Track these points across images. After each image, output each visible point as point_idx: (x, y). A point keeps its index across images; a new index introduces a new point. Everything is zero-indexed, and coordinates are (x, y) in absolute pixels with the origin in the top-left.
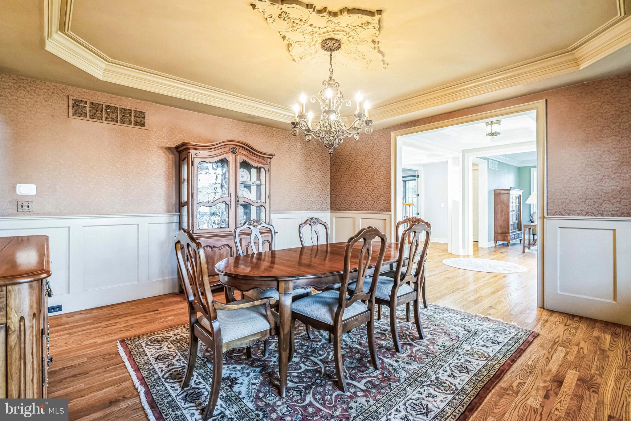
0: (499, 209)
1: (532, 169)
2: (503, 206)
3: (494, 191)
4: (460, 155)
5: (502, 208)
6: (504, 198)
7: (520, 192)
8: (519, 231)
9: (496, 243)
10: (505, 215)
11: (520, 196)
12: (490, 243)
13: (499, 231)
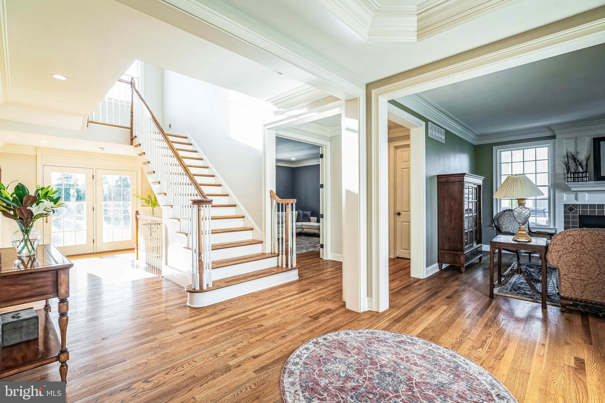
0: (446, 208)
1: (494, 148)
2: (452, 203)
3: (439, 177)
4: (361, 93)
5: (451, 207)
6: (455, 188)
7: (479, 181)
8: (478, 243)
9: (440, 266)
10: (456, 218)
11: (479, 186)
12: (430, 268)
13: (446, 247)
